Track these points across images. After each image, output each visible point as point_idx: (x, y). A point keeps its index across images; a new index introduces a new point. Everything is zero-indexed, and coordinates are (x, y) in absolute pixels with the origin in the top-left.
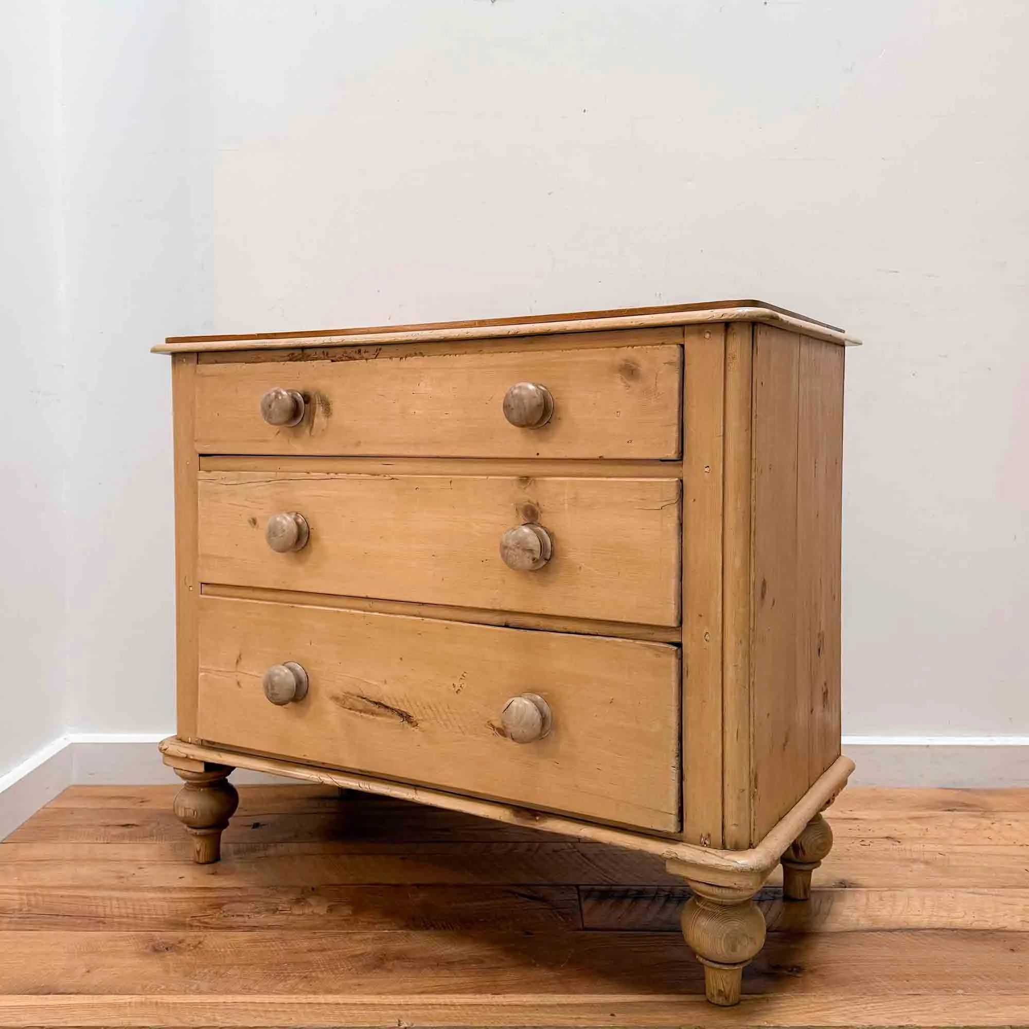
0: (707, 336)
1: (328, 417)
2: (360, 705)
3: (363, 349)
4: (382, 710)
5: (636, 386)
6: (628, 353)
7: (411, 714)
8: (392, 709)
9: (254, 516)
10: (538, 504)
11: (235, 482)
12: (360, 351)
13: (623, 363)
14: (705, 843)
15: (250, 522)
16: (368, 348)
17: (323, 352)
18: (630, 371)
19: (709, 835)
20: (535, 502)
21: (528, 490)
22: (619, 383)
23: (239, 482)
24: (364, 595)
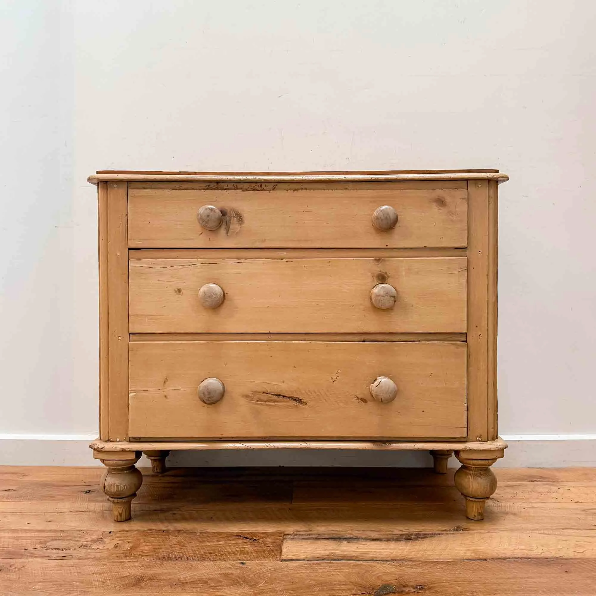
0: (480, 186)
1: (241, 224)
2: (265, 397)
3: (264, 185)
4: (281, 398)
5: (444, 210)
6: (439, 193)
7: (301, 398)
8: (289, 397)
9: (179, 288)
10: (386, 273)
11: (162, 266)
12: (261, 186)
13: (437, 197)
14: (479, 440)
15: (176, 291)
16: (267, 184)
17: (234, 185)
18: (441, 202)
19: (481, 435)
20: (384, 272)
21: (379, 265)
22: (435, 208)
23: (166, 266)
24: (268, 332)
